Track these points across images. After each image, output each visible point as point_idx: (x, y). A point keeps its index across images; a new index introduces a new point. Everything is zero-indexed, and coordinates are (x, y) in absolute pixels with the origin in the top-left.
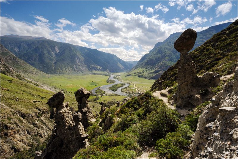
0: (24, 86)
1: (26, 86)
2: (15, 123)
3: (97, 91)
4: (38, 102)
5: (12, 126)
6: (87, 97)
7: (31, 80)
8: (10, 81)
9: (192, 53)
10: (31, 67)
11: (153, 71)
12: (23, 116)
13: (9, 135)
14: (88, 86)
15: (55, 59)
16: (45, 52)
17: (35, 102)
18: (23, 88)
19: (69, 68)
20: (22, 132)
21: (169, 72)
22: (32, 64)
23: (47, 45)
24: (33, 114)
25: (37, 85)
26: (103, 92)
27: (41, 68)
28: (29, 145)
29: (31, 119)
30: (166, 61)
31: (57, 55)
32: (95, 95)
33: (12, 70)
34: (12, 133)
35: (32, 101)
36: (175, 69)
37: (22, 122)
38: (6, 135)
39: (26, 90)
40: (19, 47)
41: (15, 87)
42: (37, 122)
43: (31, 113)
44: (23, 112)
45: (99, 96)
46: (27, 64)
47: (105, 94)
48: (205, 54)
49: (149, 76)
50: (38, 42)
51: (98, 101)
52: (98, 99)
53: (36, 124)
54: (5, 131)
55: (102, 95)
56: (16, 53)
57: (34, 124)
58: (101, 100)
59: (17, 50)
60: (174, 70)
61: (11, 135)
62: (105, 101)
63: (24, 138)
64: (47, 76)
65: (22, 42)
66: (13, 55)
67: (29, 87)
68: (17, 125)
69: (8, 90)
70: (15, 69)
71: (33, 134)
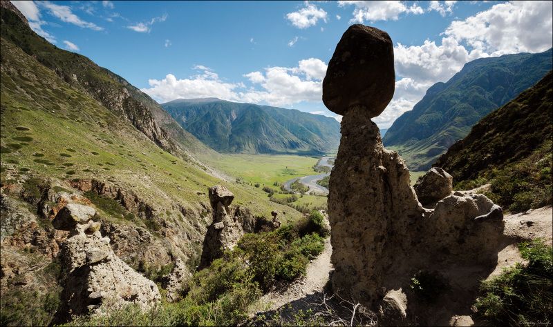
0: (188, 171)
1: (191, 170)
2: (175, 221)
3: (294, 185)
4: (203, 195)
5: (170, 224)
6: (226, 202)
7: (198, 161)
8: (174, 162)
9: (509, 106)
10: (200, 142)
11: (424, 152)
12: (183, 211)
13: (167, 235)
14: (279, 175)
15: (230, 130)
16: (218, 120)
17: (199, 194)
18: (187, 173)
19: (250, 143)
20: (181, 234)
21: (451, 157)
22: (201, 139)
23: (220, 109)
24: (196, 212)
25: (205, 169)
26: (305, 188)
27: (211, 145)
28: (188, 256)
29: (192, 219)
30: (456, 126)
31: (233, 123)
32: (291, 193)
33: (177, 147)
34: (170, 234)
35: (196, 192)
36: (464, 150)
37: (183, 221)
38: (164, 234)
39: (190, 175)
40: (187, 115)
41: (178, 170)
42: (199, 224)
43: (193, 209)
44: (184, 206)
45: (298, 194)
46: (195, 139)
47: (309, 191)
48: (545, 108)
49: (416, 164)
50: (209, 105)
51: (295, 204)
52: (294, 200)
53: (198, 226)
54: (163, 229)
55: (303, 192)
56: (183, 125)
57: (196, 226)
58: (300, 202)
59: (184, 119)
60: (462, 151)
61: (169, 236)
62: (307, 205)
63: (183, 244)
64: (220, 155)
65: (191, 108)
66: (179, 125)
67: (193, 172)
68: (177, 224)
69: (170, 174)
70: (181, 145)
71: (194, 240)
